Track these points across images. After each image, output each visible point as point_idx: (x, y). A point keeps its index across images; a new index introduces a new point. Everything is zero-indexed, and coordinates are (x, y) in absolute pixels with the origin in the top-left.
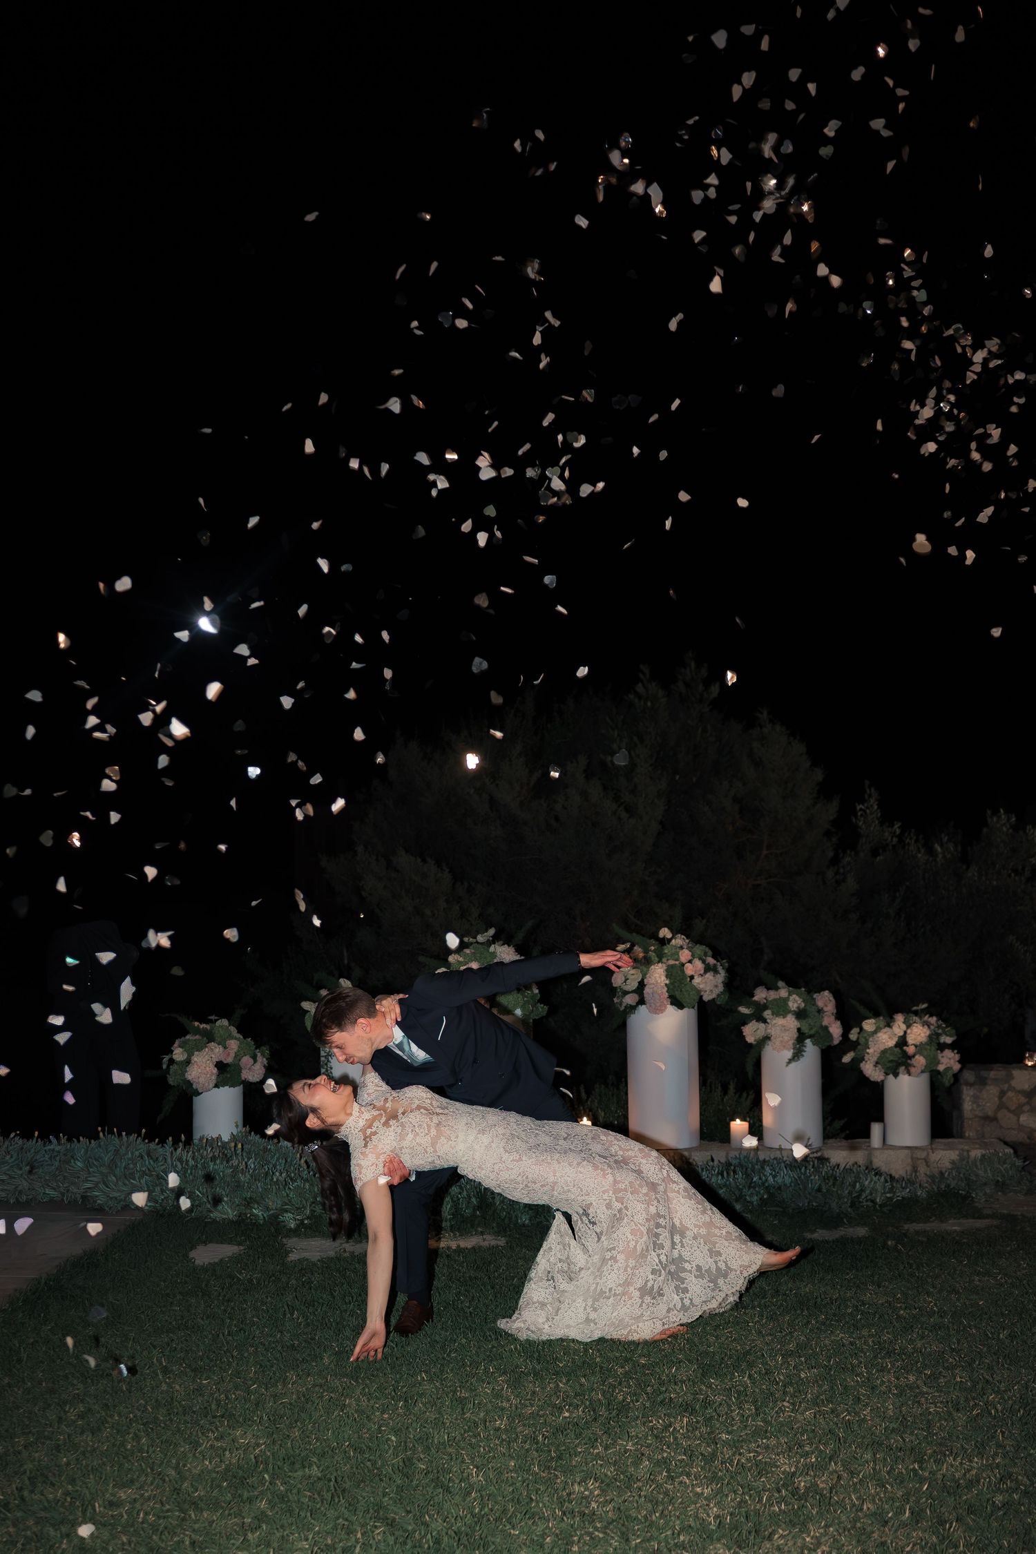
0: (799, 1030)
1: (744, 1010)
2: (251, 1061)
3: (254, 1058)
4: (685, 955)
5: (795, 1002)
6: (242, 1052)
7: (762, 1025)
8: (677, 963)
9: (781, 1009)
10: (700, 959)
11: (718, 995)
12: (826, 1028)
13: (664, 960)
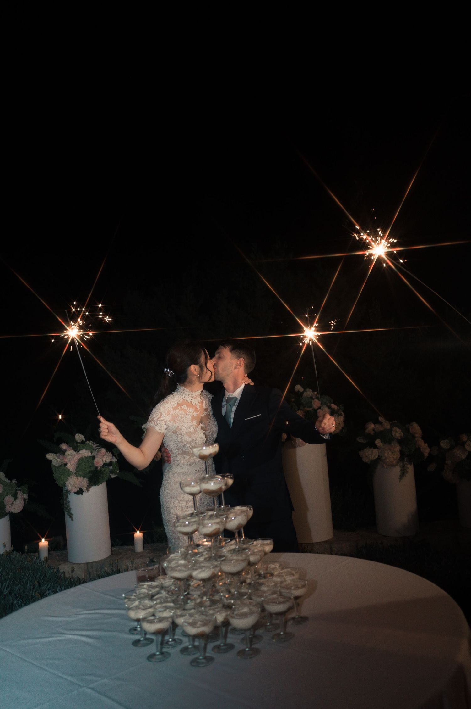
0: (401, 452)
1: (360, 440)
2: (12, 499)
3: (15, 497)
4: (316, 403)
5: (398, 433)
6: (5, 493)
7: (375, 451)
8: (311, 409)
9: (386, 438)
10: (327, 406)
11: (341, 431)
12: (419, 449)
13: (302, 408)
